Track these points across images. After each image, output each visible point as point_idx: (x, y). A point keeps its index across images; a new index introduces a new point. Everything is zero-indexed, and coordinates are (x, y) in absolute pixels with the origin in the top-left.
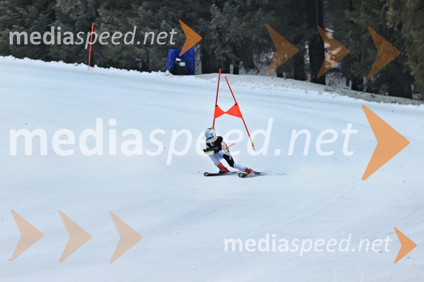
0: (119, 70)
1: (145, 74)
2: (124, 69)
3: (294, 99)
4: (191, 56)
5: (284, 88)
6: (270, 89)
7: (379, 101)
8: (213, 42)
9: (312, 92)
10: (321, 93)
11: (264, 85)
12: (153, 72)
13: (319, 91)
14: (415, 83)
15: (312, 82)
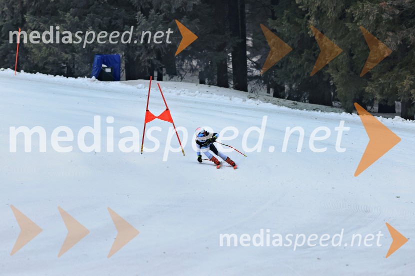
0: (45, 76)
1: (71, 79)
2: (50, 74)
3: (219, 105)
4: (117, 63)
5: (209, 95)
6: (195, 96)
7: (301, 109)
8: (138, 48)
9: (236, 99)
10: (245, 100)
11: (189, 92)
12: (79, 78)
13: (243, 98)
14: (336, 91)
15: (235, 89)
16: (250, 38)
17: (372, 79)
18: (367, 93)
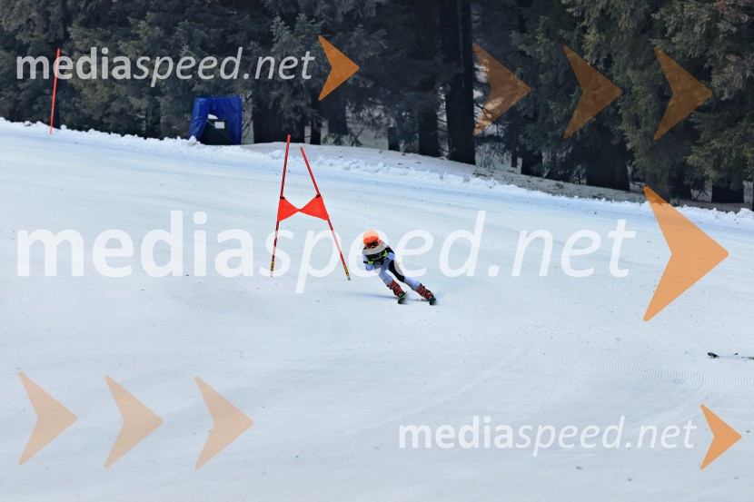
0: (105, 135)
1: (152, 141)
2: (114, 132)
3: (420, 189)
4: (235, 111)
5: (402, 170)
6: (377, 171)
7: (571, 195)
8: (275, 86)
9: (451, 177)
10: (467, 180)
11: (366, 164)
12: (166, 139)
13: (464, 176)
14: (634, 163)
15: (450, 159)
16: (482, 67)
17: (701, 141)
18: (692, 167)
